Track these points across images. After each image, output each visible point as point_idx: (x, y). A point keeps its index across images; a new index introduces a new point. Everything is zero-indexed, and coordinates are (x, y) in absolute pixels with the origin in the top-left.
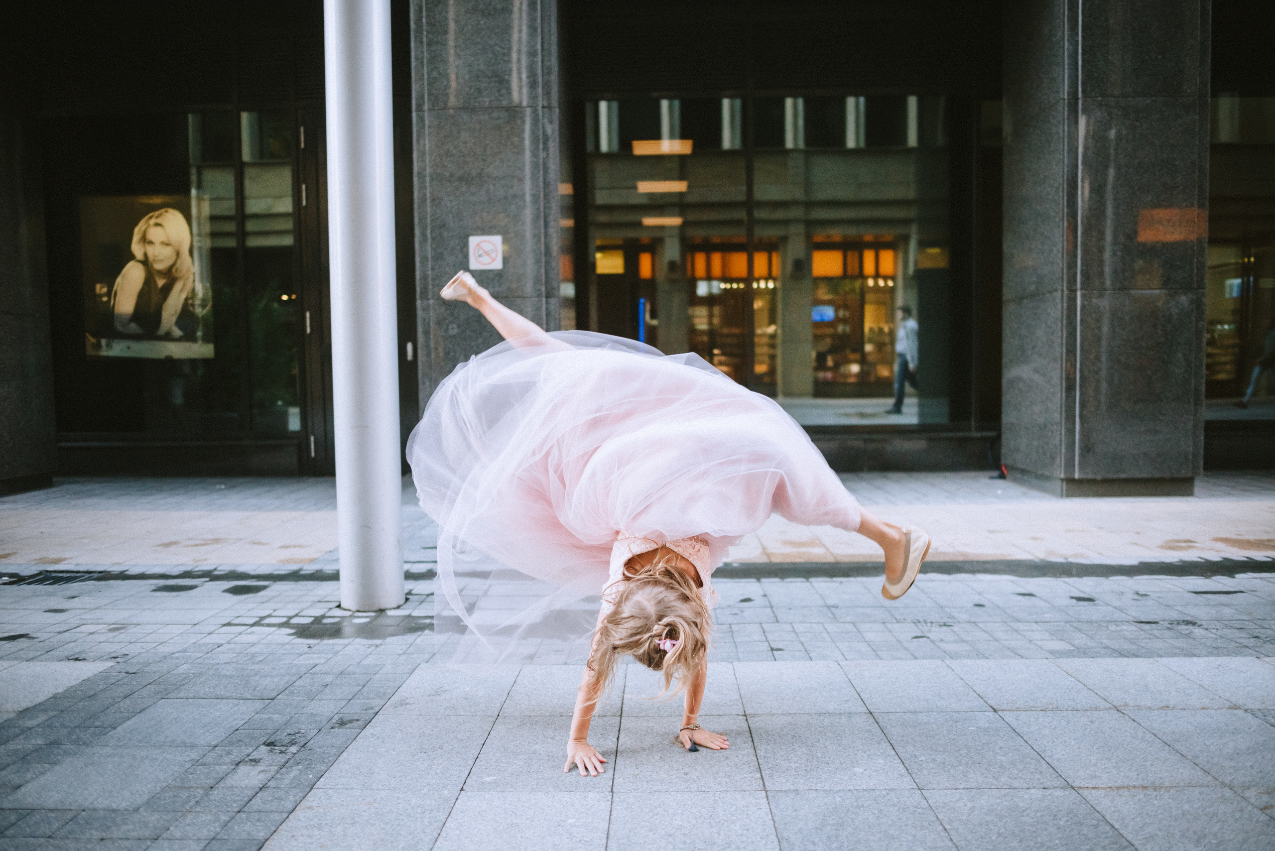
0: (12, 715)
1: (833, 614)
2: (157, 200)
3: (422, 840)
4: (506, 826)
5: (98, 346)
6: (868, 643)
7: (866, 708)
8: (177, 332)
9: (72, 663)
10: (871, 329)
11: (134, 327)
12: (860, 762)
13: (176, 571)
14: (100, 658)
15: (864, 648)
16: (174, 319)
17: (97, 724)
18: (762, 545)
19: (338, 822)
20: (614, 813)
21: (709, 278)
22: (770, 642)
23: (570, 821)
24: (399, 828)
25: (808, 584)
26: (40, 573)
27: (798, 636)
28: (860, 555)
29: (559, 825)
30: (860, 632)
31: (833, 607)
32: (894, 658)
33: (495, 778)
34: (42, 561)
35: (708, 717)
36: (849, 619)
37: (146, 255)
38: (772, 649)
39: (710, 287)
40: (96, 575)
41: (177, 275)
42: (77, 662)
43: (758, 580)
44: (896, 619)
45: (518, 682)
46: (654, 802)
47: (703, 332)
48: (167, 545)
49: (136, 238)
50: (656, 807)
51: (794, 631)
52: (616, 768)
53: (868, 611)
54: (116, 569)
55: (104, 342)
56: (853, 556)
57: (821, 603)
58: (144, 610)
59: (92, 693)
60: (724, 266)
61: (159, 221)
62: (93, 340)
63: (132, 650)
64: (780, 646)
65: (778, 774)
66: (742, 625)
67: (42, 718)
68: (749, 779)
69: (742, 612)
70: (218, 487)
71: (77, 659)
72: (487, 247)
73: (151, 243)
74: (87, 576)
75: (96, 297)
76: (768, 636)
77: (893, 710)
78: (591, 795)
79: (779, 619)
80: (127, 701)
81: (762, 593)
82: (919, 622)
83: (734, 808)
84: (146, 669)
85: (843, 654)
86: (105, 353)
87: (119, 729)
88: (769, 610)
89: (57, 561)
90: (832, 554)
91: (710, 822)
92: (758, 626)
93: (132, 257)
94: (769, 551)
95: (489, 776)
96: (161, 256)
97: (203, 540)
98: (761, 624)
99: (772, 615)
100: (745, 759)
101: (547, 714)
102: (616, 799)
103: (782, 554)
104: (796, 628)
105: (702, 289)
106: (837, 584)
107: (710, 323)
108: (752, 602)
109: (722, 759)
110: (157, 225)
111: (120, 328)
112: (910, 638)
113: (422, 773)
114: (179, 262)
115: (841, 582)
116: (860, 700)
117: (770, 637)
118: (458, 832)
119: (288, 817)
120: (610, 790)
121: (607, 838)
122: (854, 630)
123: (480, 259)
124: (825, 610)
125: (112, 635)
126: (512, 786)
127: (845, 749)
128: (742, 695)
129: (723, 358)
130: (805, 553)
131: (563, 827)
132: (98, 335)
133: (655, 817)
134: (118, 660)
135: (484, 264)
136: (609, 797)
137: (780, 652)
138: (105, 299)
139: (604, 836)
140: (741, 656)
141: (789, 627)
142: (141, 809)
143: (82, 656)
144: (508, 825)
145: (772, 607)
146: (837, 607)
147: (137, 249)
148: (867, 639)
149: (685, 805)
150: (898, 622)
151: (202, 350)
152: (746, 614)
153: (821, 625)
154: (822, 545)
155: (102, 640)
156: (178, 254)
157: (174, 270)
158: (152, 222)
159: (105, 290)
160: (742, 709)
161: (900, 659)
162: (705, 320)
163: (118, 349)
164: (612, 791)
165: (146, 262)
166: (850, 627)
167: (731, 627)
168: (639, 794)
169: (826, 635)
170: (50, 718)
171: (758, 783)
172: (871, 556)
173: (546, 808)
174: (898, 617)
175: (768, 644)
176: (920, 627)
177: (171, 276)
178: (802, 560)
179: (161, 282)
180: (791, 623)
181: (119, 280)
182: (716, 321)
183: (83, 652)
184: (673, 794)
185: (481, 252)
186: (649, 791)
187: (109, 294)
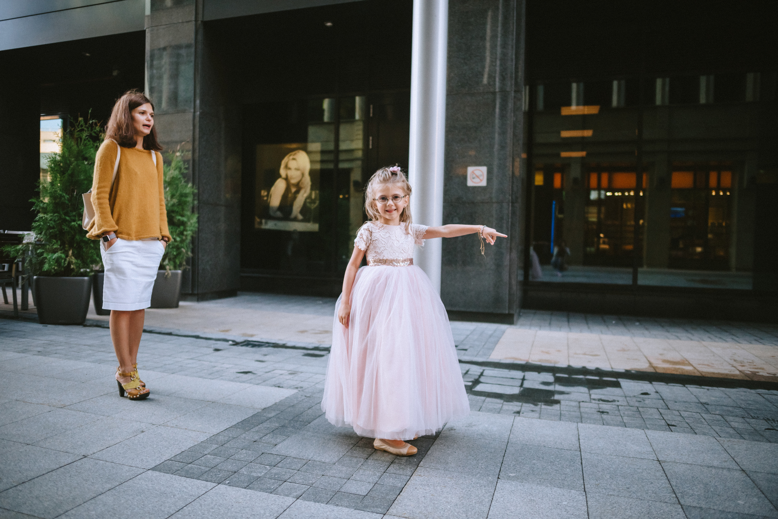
0: (260, 411)
1: (706, 408)
2: (294, 146)
3: (484, 500)
4: (528, 500)
5: (261, 223)
6: (734, 429)
7: (739, 467)
8: (300, 217)
9: (277, 388)
10: (713, 224)
11: (279, 214)
12: (740, 498)
13: (311, 346)
14: (290, 387)
15: (732, 431)
16: (299, 210)
17: (301, 420)
18: (649, 361)
19: (437, 485)
20: (589, 503)
21: (599, 188)
22: (666, 421)
23: (564, 503)
24: (470, 492)
25: (685, 388)
26: (245, 341)
27: (684, 419)
28: (719, 374)
29: (558, 504)
30: (727, 422)
31: (705, 404)
32: (754, 440)
33: (515, 474)
34: (244, 335)
35: (635, 459)
36: (717, 412)
37: (287, 176)
38: (669, 425)
39: (599, 194)
40: (271, 345)
41: (302, 186)
42: (280, 388)
43: (651, 383)
44: (752, 416)
45: (514, 425)
46: (612, 501)
47: (593, 223)
48: (303, 332)
49: (282, 166)
50: (613, 503)
51: (681, 415)
52: (584, 479)
53: (730, 409)
54: (281, 342)
55: (263, 221)
56: (714, 373)
57: (696, 400)
58: (302, 365)
59: (292, 404)
60: (610, 180)
61: (295, 157)
62: (258, 220)
63: (305, 385)
64: (673, 423)
65: (687, 496)
66: (645, 409)
67: (273, 414)
68: (669, 496)
69: (644, 400)
70: (318, 302)
71: (279, 387)
72: (478, 173)
73: (290, 169)
74: (267, 345)
75: (261, 197)
76: (664, 417)
77: (759, 471)
78: (573, 491)
79: (669, 407)
80: (310, 410)
81: (655, 391)
82: (769, 420)
83: (662, 511)
84: (314, 395)
85: (717, 433)
86: (264, 227)
87: (312, 424)
88: (662, 401)
89: (252, 336)
90: (698, 371)
91: (649, 516)
92: (656, 410)
93: (279, 176)
94: (655, 365)
95: (512, 473)
96: (294, 176)
97: (319, 331)
98: (658, 409)
99: (664, 404)
100: (664, 485)
101: (536, 445)
102: (588, 496)
103: (664, 368)
104: (682, 414)
105: (594, 195)
106: (706, 390)
107: (599, 217)
108: (649, 396)
109: (649, 483)
110: (294, 159)
111: (272, 213)
112: (764, 429)
113: (474, 467)
114: (303, 179)
115: (708, 389)
116: (734, 462)
117: (665, 418)
118: (502, 499)
119: (410, 478)
120: (583, 490)
121: (588, 515)
122: (722, 419)
123: (474, 180)
124: (700, 405)
125: (291, 376)
126: (526, 480)
127: (729, 489)
128: (654, 449)
129: (606, 240)
130: (679, 369)
131: (561, 505)
132: (261, 217)
133: (614, 509)
134: (299, 389)
135: (475, 183)
136: (584, 494)
137: (674, 427)
138: (265, 198)
139: (586, 514)
140: (648, 426)
141: (677, 413)
142: (336, 464)
143: (281, 386)
144: (529, 499)
145: (663, 400)
146: (708, 404)
147: (283, 172)
148: (733, 426)
149: (631, 505)
150: (753, 418)
151: (313, 227)
152: (647, 402)
153: (698, 414)
154: (690, 365)
155: (288, 378)
156: (303, 175)
157: (300, 184)
158: (291, 157)
159: (266, 194)
160: (656, 457)
161: (758, 441)
162: (595, 215)
163: (270, 225)
164: (585, 491)
165: (287, 179)
166: (719, 417)
167: (638, 409)
168: (602, 495)
169: (703, 420)
170: (278, 414)
171: (675, 500)
172: (727, 375)
173: (549, 494)
174: (753, 415)
175: (665, 421)
176: (770, 423)
177: (299, 187)
178: (678, 373)
179: (293, 190)
180: (678, 411)
181: (273, 189)
182: (602, 216)
183: (280, 383)
184: (622, 498)
185: (474, 176)
186: (607, 494)
187: (268, 196)
